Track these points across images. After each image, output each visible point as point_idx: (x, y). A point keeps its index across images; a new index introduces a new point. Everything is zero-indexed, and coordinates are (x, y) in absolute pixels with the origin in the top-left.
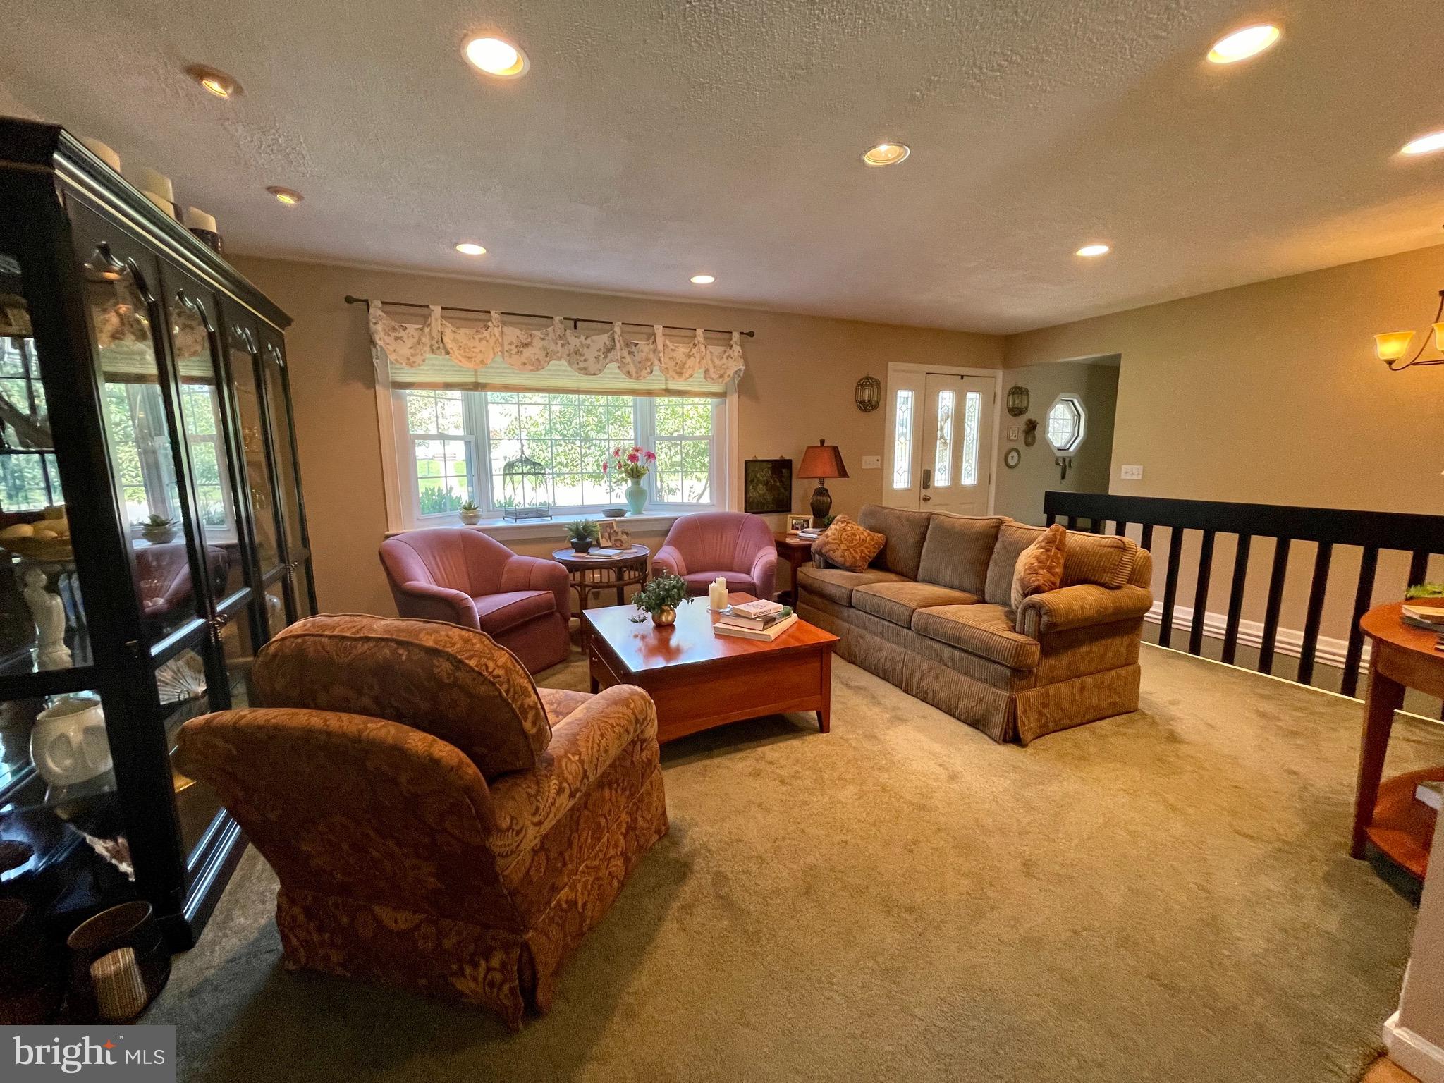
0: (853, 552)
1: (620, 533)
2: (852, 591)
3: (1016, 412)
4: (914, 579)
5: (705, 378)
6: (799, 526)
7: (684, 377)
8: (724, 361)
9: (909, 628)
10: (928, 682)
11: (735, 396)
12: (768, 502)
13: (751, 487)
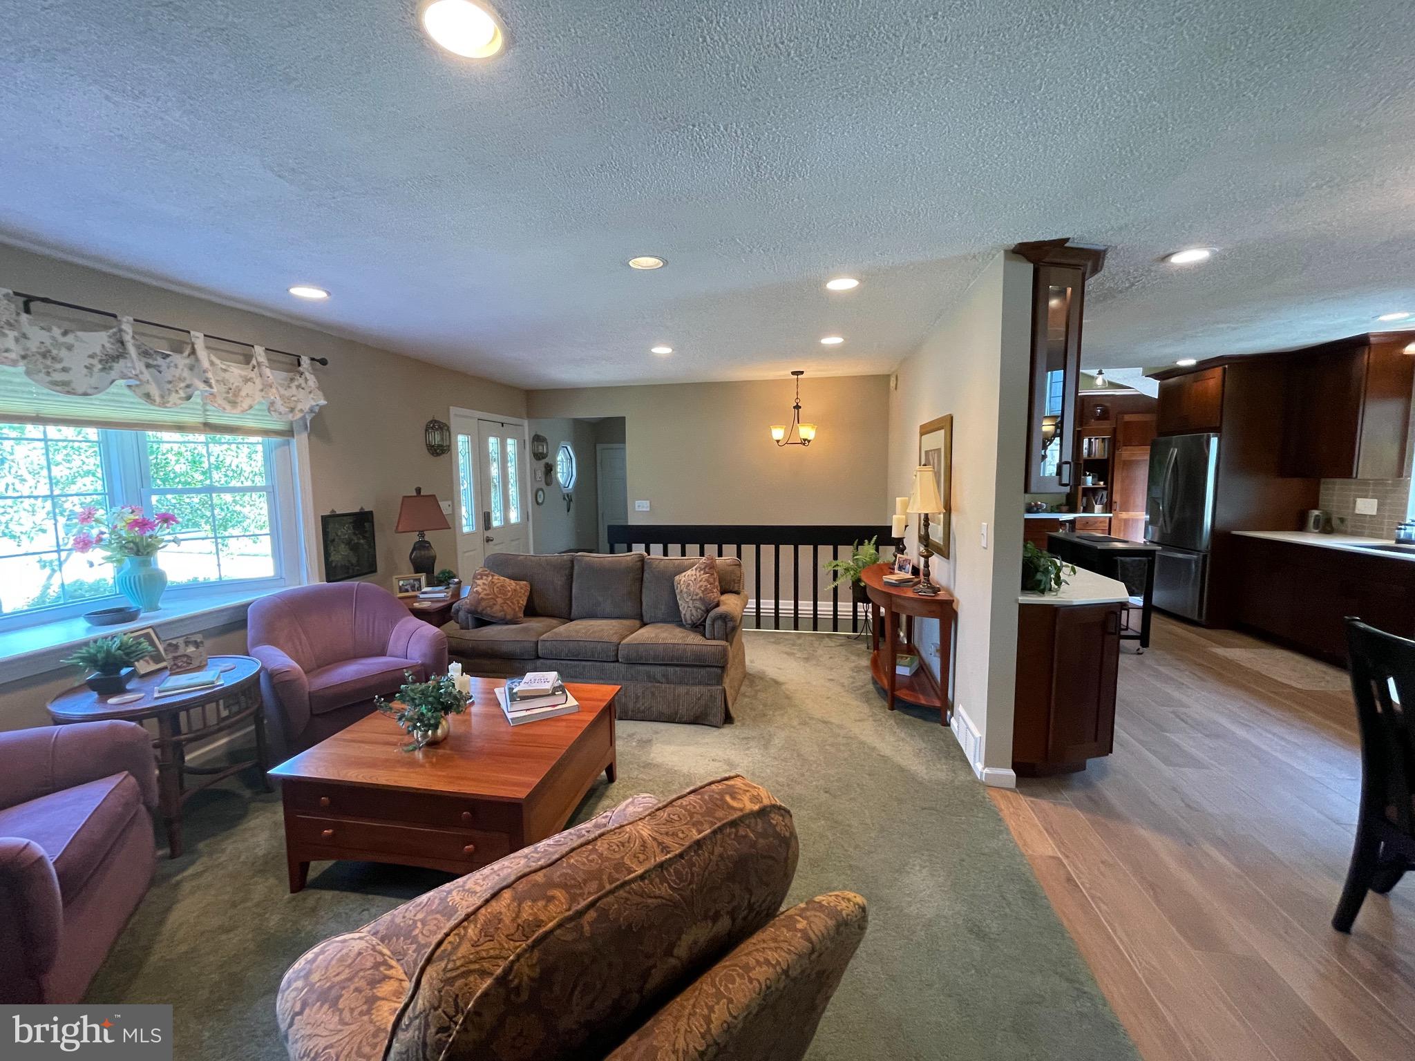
0: (510, 604)
2: (537, 643)
3: (538, 456)
4: (568, 618)
5: (269, 410)
6: (408, 587)
11: (305, 436)
12: (352, 565)
13: (332, 548)
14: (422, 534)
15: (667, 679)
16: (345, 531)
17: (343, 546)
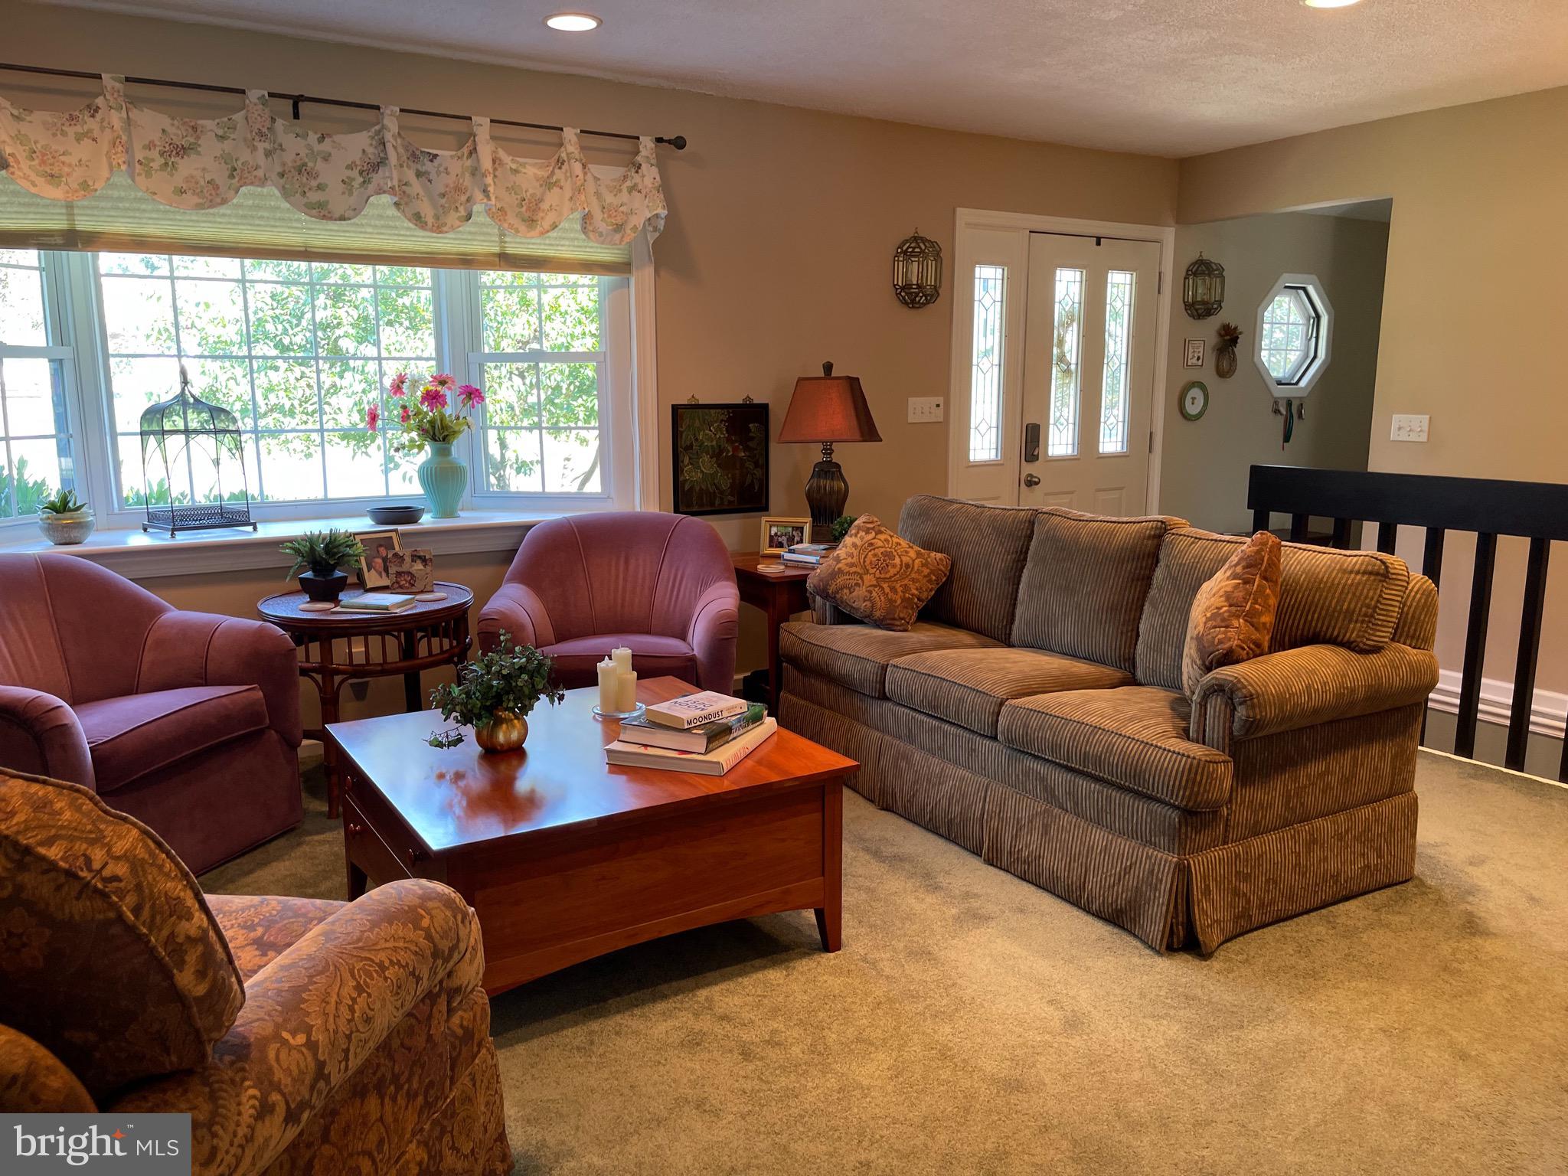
0: (887, 590)
1: (408, 559)
2: (884, 668)
3: (1199, 310)
4: (1005, 640)
5: (584, 230)
6: (784, 540)
7: (539, 229)
8: (624, 196)
10: (1030, 843)
11: (649, 271)
12: (722, 492)
14: (828, 451)
15: (1075, 804)
17: (706, 458)
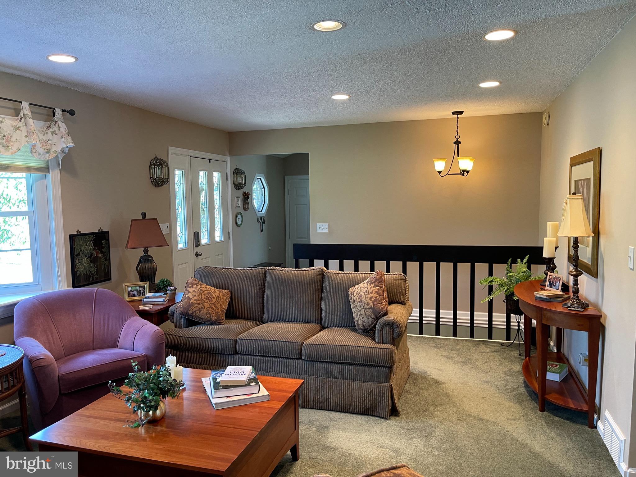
2: (235, 341)
3: (238, 186)
4: (261, 321)
5: (31, 151)
6: (135, 293)
8: (49, 136)
9: (301, 358)
11: (58, 171)
12: (93, 274)
13: (77, 261)
14: (146, 250)
15: (343, 375)
16: (87, 247)
17: (86, 259)
